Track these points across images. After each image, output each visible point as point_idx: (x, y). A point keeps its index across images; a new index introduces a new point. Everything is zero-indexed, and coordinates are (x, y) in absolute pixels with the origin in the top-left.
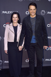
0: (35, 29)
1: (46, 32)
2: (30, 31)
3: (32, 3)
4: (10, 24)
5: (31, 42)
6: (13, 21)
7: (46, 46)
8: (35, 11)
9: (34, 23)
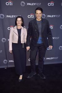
1: (51, 33)
2: (37, 33)
3: (39, 8)
5: (37, 43)
7: (51, 46)
8: (41, 15)
9: (40, 26)
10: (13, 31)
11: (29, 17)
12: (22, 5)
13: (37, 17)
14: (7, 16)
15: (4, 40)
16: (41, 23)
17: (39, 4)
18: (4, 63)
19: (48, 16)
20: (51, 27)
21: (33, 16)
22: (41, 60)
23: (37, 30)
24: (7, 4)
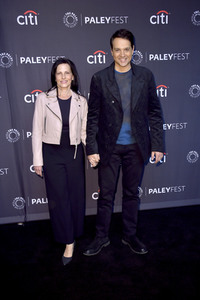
0: (131, 104)
1: (161, 113)
3: (122, 30)
4: (50, 93)
6: (59, 83)
7: (158, 153)
8: (128, 53)
9: (126, 90)
10: (45, 106)
11: (91, 60)
12: (67, 24)
13: (117, 60)
14: (22, 61)
15: (13, 135)
16: (130, 80)
17: (122, 21)
18: (16, 206)
19: (151, 57)
20: (162, 90)
21: (102, 58)
22: (130, 194)
23: (116, 101)
24: (22, 20)
